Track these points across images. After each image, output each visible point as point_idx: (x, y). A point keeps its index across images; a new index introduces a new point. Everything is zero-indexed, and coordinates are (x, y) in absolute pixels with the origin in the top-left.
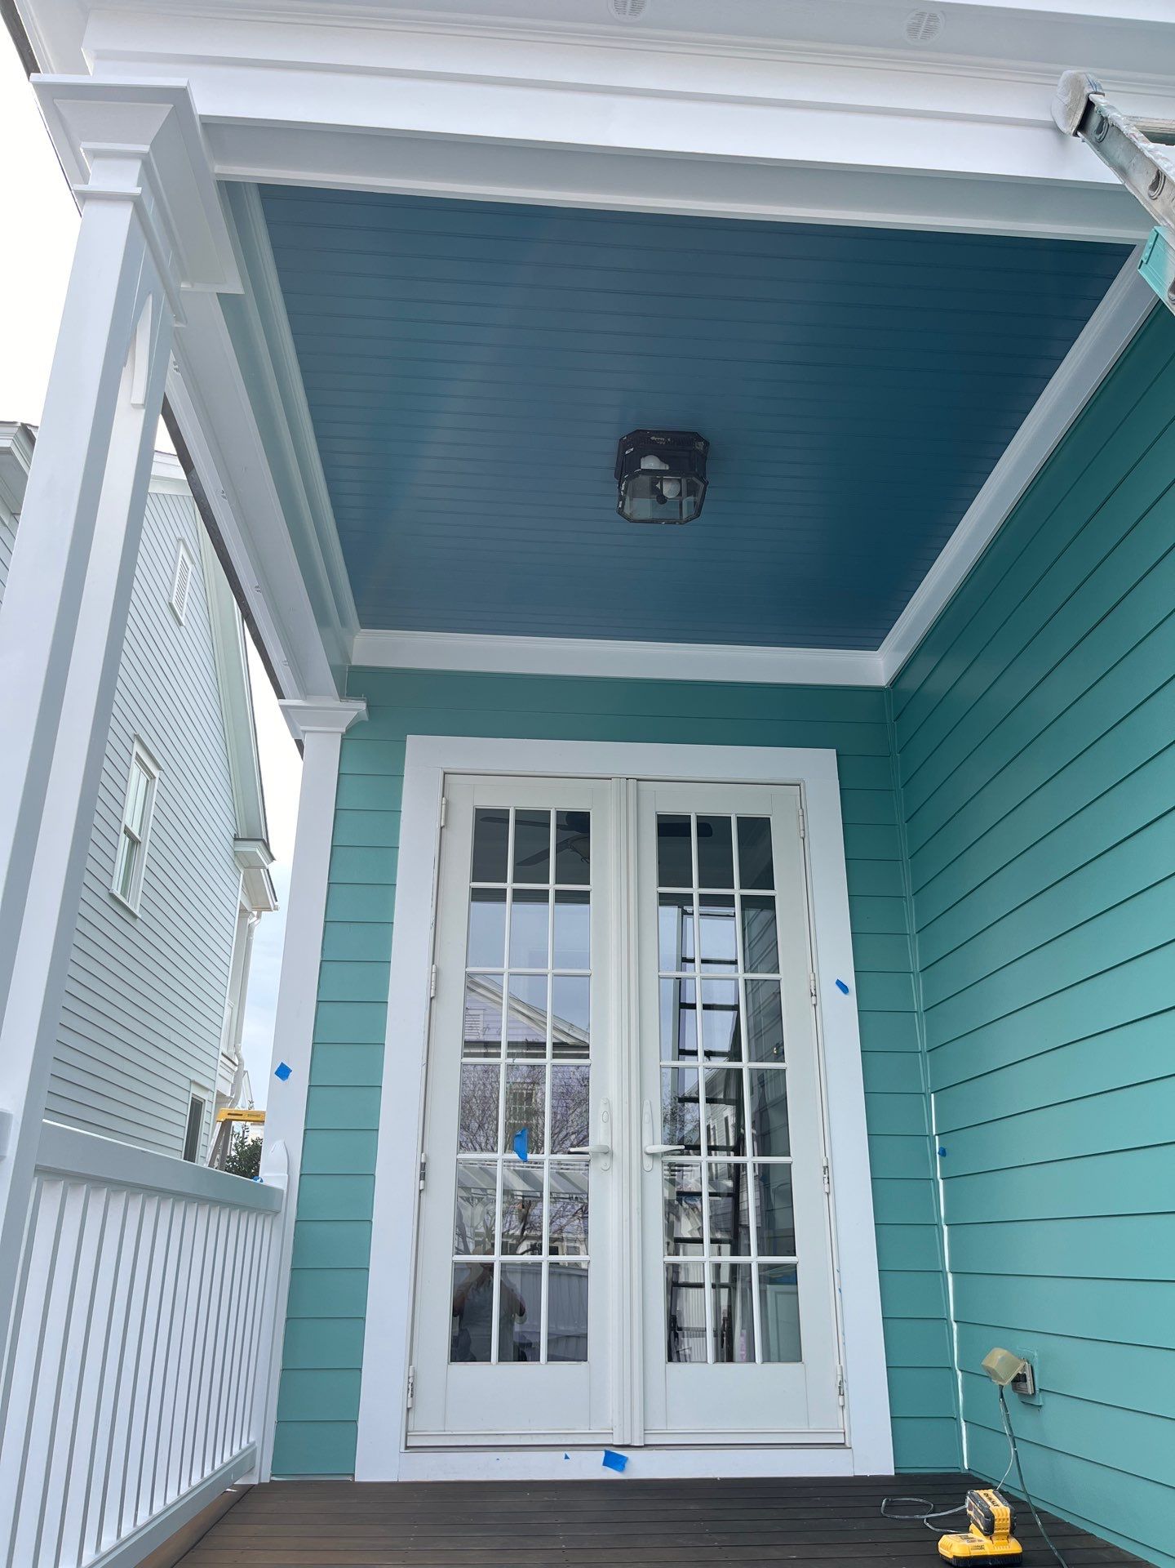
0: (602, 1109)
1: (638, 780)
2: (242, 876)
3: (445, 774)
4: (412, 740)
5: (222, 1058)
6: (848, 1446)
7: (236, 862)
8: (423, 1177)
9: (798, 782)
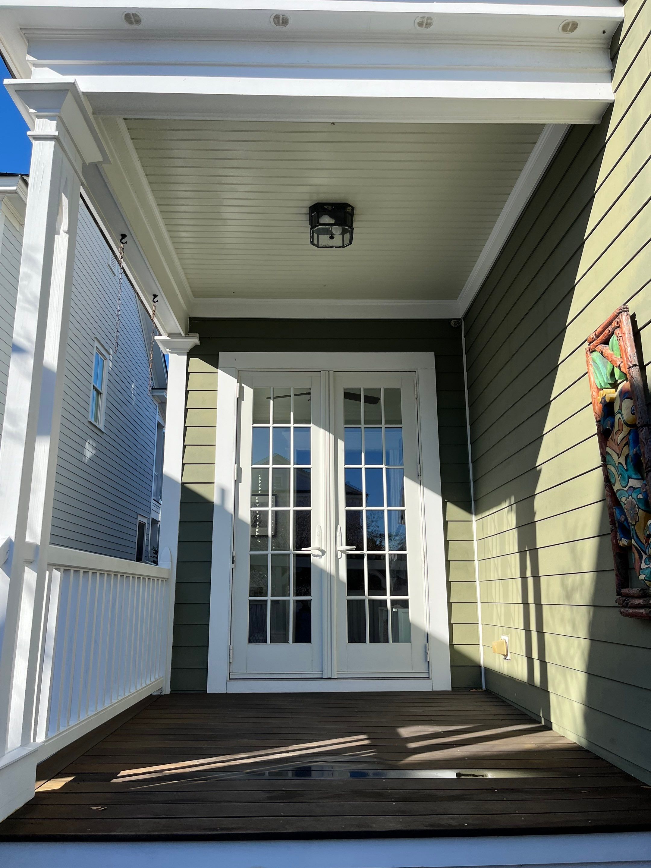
0: (317, 530)
1: (334, 372)
2: (157, 407)
3: (238, 371)
4: (221, 354)
5: (153, 501)
6: (431, 678)
7: (154, 401)
8: (233, 562)
9: (415, 371)
